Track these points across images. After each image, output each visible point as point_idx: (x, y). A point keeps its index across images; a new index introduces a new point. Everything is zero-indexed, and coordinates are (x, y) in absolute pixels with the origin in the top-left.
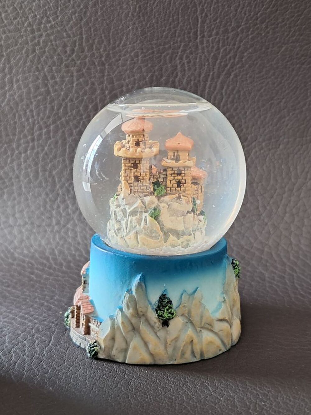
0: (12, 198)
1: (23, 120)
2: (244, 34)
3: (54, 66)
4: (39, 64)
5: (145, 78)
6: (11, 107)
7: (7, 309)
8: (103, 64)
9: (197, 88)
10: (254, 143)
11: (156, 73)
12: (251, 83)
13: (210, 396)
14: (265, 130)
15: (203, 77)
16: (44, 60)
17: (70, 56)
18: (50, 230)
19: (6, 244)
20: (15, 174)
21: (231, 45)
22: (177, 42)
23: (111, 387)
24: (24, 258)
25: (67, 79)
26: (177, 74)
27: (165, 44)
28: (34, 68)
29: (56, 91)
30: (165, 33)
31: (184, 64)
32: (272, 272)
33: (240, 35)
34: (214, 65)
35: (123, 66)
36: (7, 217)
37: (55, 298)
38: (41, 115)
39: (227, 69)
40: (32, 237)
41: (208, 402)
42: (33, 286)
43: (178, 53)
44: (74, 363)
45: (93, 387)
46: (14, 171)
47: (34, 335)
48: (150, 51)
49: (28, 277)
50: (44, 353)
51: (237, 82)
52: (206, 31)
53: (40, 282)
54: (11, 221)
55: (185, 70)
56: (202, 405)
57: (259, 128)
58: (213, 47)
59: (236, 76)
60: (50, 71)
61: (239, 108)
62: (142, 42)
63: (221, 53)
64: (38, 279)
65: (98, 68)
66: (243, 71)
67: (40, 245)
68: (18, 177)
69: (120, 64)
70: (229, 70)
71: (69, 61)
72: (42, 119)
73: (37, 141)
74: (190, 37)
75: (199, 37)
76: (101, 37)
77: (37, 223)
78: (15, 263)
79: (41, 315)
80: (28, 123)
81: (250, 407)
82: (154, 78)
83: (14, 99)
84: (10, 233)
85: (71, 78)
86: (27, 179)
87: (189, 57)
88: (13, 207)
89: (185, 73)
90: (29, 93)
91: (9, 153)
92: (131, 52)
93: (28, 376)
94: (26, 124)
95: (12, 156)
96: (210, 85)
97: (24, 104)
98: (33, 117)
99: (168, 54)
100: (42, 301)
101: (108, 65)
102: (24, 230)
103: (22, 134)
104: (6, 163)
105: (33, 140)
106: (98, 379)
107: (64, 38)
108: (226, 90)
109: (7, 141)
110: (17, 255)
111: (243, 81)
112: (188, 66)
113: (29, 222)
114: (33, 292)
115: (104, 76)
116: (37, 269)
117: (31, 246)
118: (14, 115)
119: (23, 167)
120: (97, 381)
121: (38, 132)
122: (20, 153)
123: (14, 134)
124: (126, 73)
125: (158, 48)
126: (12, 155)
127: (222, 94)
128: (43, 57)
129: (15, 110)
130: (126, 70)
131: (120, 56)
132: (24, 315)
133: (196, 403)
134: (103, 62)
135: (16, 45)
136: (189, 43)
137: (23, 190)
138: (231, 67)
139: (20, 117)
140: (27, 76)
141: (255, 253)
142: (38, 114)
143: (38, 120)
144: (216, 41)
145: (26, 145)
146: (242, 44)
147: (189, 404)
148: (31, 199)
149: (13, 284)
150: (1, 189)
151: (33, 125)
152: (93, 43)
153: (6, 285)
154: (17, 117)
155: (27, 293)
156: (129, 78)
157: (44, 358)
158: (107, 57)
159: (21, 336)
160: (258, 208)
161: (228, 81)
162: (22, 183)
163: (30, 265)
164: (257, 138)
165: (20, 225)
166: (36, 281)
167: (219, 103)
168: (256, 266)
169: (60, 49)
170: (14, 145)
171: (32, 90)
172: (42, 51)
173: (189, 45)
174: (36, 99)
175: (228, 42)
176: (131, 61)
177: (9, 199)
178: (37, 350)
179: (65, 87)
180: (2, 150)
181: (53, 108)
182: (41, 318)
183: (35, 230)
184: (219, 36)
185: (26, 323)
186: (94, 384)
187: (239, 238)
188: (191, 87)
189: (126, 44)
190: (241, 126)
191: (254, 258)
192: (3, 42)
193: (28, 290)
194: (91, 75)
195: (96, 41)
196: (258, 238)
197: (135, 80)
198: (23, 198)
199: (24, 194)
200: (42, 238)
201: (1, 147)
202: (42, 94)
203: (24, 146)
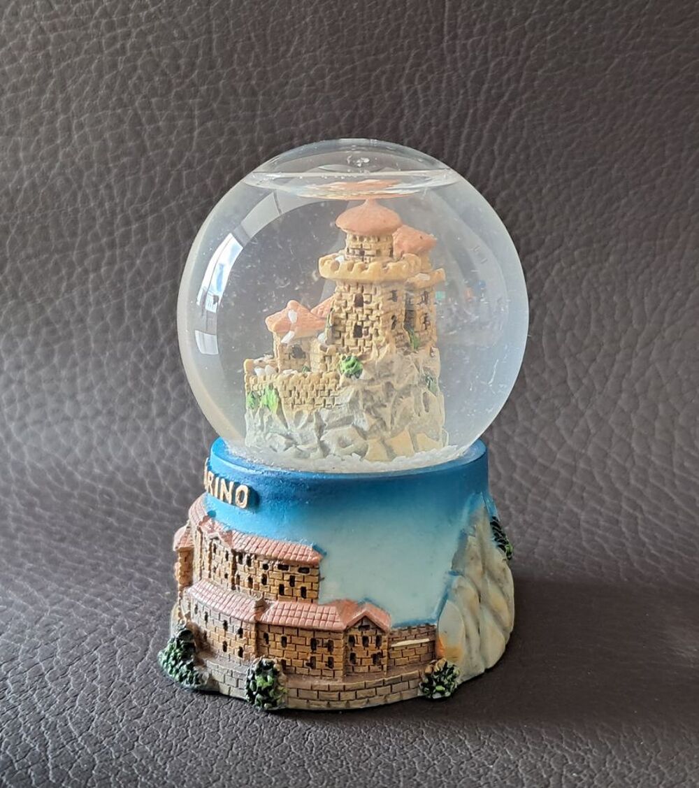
0: (69, 363)
1: (92, 205)
2: (538, 33)
3: (154, 96)
4: (123, 92)
5: (337, 121)
6: (67, 180)
7: (60, 585)
8: (254, 94)
9: (443, 140)
10: (558, 251)
11: (361, 111)
12: (551, 130)
13: (467, 760)
14: (580, 224)
15: (455, 120)
16: (135, 84)
17: (186, 76)
18: (146, 427)
19: (57, 455)
20: (76, 314)
21: (511, 53)
22: (402, 49)
23: (268, 745)
24: (93, 483)
25: (180, 123)
26: (402, 112)
27: (377, 52)
28: (114, 99)
29: (157, 146)
30: (377, 31)
31: (415, 92)
32: (594, 510)
33: (529, 35)
34: (477, 94)
35: (293, 95)
36: (60, 401)
37: (157, 564)
38: (129, 195)
39: (502, 101)
40: (110, 442)
41: (464, 772)
42: (112, 540)
43: (404, 69)
45: (232, 744)
46: (73, 307)
47: (113, 639)
48: (348, 67)
49: (103, 522)
50: (135, 675)
51: (523, 128)
52: (460, 28)
53: (125, 531)
54: (68, 408)
55: (417, 105)
56: (453, 780)
57: (568, 221)
58: (475, 58)
59: (521, 117)
60: (147, 106)
61: (528, 181)
62: (333, 48)
63: (490, 71)
64: (123, 526)
65: (243, 100)
66: (535, 106)
67: (125, 457)
68: (81, 320)
69: (287, 93)
70: (505, 104)
71: (184, 86)
72: (130, 202)
73: (121, 247)
74: (428, 38)
75: (446, 38)
76: (249, 39)
77: (120, 412)
78: (76, 493)
79: (127, 599)
80: (101, 212)
81: (549, 782)
82: (357, 121)
83: (73, 163)
84: (66, 433)
85: (190, 120)
86: (101, 323)
87: (426, 78)
88: (72, 379)
89: (418, 109)
90: (103, 150)
91: (64, 272)
92: (309, 68)
93: (102, 722)
94: (98, 213)
95: (68, 279)
96: (470, 135)
97: (93, 174)
98: (112, 198)
99: (383, 73)
100: (130, 570)
101: (264, 94)
102: (93, 427)
103: (90, 233)
104: (57, 292)
105: (112, 245)
106: (242, 728)
107: (174, 39)
108: (501, 145)
109: (60, 247)
110: (79, 477)
111: (534, 127)
112: (424, 97)
113: (104, 411)
114: (112, 551)
115: (254, 117)
116: (120, 504)
117: (109, 458)
118: (74, 195)
119: (91, 300)
120: (241, 733)
121: (122, 230)
122: (86, 272)
123: (74, 234)
124: (300, 111)
125: (363, 61)
126: (70, 275)
127: (492, 152)
128: (131, 78)
129: (75, 186)
130: (300, 105)
131: (287, 76)
132: (92, 597)
133: (441, 775)
134: (252, 88)
135: (78, 54)
136: (426, 49)
137: (93, 345)
138: (512, 99)
139: (85, 199)
140: (99, 116)
141: (559, 473)
142: (123, 194)
143: (123, 206)
144: (481, 45)
145: (98, 255)
146: (532, 52)
147: (426, 777)
148: (108, 364)
149: (72, 535)
150: (47, 344)
151: (112, 216)
152: (233, 50)
153: (58, 537)
154: (79, 200)
155: (100, 554)
156: (305, 120)
157: (133, 685)
158: (262, 79)
159: (88, 640)
160: (565, 382)
161: (504, 128)
162: (89, 332)
163: (105, 497)
164: (562, 241)
165: (85, 417)
166: (119, 530)
167: (487, 172)
168: (562, 498)
169: (166, 61)
170: (74, 256)
171: (110, 144)
172: (129, 65)
173: (426, 53)
174: (117, 163)
175: (504, 49)
176: (309, 86)
177: (63, 365)
178: (119, 670)
179: (175, 139)
180: (50, 265)
181: (151, 180)
182: (127, 603)
183: (115, 427)
184: (486, 36)
185: (96, 614)
186: (234, 739)
187: (527, 442)
188: (430, 139)
189: (300, 53)
190: (531, 218)
191: (558, 482)
192: (50, 48)
193: (102, 547)
194: (229, 114)
195: (239, 46)
196: (565, 442)
197: (317, 124)
198: (91, 362)
199: (95, 354)
200: (130, 443)
201: (47, 261)
202: (130, 154)
203: (93, 256)
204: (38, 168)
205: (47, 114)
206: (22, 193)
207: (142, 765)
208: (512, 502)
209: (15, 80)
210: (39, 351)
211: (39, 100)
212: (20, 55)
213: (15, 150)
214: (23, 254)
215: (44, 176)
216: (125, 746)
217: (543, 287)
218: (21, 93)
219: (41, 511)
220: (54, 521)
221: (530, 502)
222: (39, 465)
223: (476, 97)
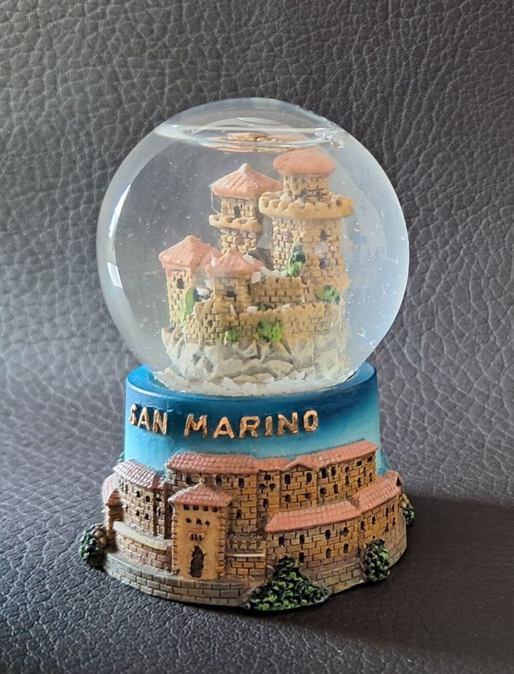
0: (50, 289)
1: (73, 150)
2: (470, 15)
3: (129, 55)
4: (103, 51)
5: (293, 84)
6: (52, 127)
7: (14, 484)
8: (219, 56)
9: (387, 105)
10: (486, 208)
11: (315, 76)
12: (482, 102)
13: (321, 646)
14: (505, 185)
15: (398, 88)
16: (113, 44)
17: (158, 39)
18: (114, 349)
19: (34, 371)
20: (57, 246)
21: (447, 32)
22: (351, 23)
23: (151, 627)
24: (63, 397)
25: (152, 79)
26: (351, 78)
27: (329, 25)
28: (94, 57)
29: (133, 99)
30: (329, 6)
31: (363, 62)
33: (464, 16)
34: (417, 67)
35: (254, 60)
36: (40, 323)
37: (105, 469)
38: (106, 142)
39: (439, 74)
40: (81, 361)
41: (314, 656)
42: (71, 446)
43: (353, 41)
44: (101, 583)
45: (120, 626)
46: (54, 241)
47: (46, 532)
48: (303, 37)
49: (66, 431)
50: (55, 563)
51: (457, 98)
52: (403, 6)
53: (84, 440)
54: (46, 329)
55: (365, 73)
56: (302, 662)
57: (495, 182)
58: (415, 35)
59: (455, 88)
60: (124, 64)
61: (461, 146)
62: (289, 19)
63: (429, 46)
64: (83, 435)
65: (209, 62)
66: (468, 80)
67: (94, 375)
68: (61, 252)
69: (249, 57)
70: (443, 76)
71: (157, 48)
72: (107, 149)
73: (98, 187)
74: (374, 15)
75: (390, 16)
76: (215, 8)
77: (92, 335)
78: (47, 404)
79: (69, 498)
80: (81, 156)
81: (385, 666)
82: (311, 85)
83: (58, 112)
84: (44, 351)
85: (161, 78)
86: (78, 255)
87: (373, 50)
88: (52, 304)
89: (365, 78)
90: (84, 101)
91: (47, 208)
92: (269, 36)
93: (12, 603)
94: (78, 157)
95: (51, 215)
96: (411, 102)
97: (74, 123)
98: (91, 144)
99: (336, 43)
100: (79, 474)
101: (228, 57)
102: (67, 348)
103: (71, 175)
104: (41, 226)
105: (90, 186)
106: (133, 612)
107: (148, 6)
108: (438, 113)
109: (44, 186)
110: (51, 391)
111: (468, 98)
112: (370, 66)
113: (78, 334)
114: (68, 456)
115: (219, 77)
116: (84, 416)
117: (79, 375)
118: (58, 141)
119: (71, 234)
120: (130, 616)
121: (99, 173)
122: (67, 209)
123: (57, 176)
124: (260, 74)
125: (317, 31)
126: (52, 212)
127: (431, 118)
128: (110, 39)
129: (58, 133)
130: (260, 69)
131: (249, 42)
132: (39, 496)
133: (292, 657)
134: (217, 52)
135: (63, 16)
136: (373, 24)
137: (70, 274)
138: (448, 72)
139: (67, 145)
140: (82, 72)
141: (474, 400)
142: (101, 141)
143: (100, 152)
144: (421, 23)
145: (77, 194)
146: (466, 32)
147: (279, 658)
148: (83, 292)
149: (37, 441)
150: (30, 272)
151: (91, 160)
152: (201, 17)
153: (25, 442)
154: (62, 145)
155: (57, 459)
156: (264, 82)
157: (51, 572)
158: (226, 43)
159: (23, 533)
160: (487, 322)
161: (441, 97)
162: (68, 263)
163: (73, 409)
164: (490, 198)
165: (61, 338)
166: (79, 439)
167: (426, 135)
168: (472, 422)
169: (141, 25)
170: (56, 195)
171: (91, 97)
172: (108, 28)
173: (372, 28)
174: (96, 113)
175: (441, 27)
176: (269, 51)
177: (44, 290)
178: (43, 559)
179: (148, 95)
180: (36, 202)
181: (126, 129)
182: (68, 502)
183: (87, 349)
184: (426, 16)
185: (38, 510)
186: (123, 621)
187: (449, 373)
188: (376, 104)
189: (260, 22)
190: (464, 178)
191: (471, 408)
192: (38, 9)
193: (60, 453)
194: (196, 73)
195: (206, 14)
196: (482, 373)
197: (275, 85)
198: (69, 289)
199: (72, 283)
200: (99, 363)
201: (33, 198)
202: (108, 106)
203: (73, 196)
204: (27, 115)
205: (35, 69)
206: (12, 137)
207: (35, 641)
208: (430, 424)
209: (6, 37)
210: (24, 277)
211: (28, 56)
212: (11, 15)
213: (7, 99)
214: (12, 192)
215: (32, 123)
216: (25, 625)
217: (472, 239)
218: (12, 49)
219: (15, 419)
220: (24, 428)
221: (445, 424)
222: (19, 379)
223: (417, 69)
